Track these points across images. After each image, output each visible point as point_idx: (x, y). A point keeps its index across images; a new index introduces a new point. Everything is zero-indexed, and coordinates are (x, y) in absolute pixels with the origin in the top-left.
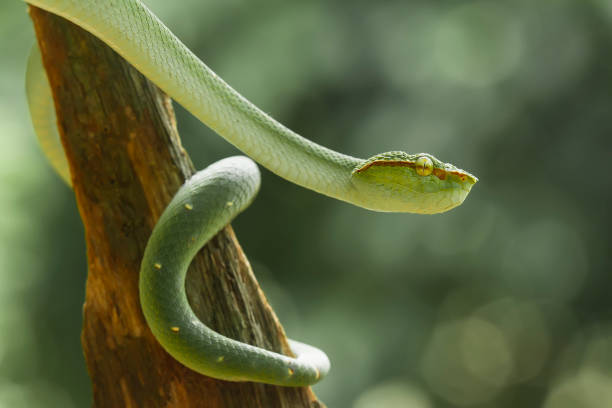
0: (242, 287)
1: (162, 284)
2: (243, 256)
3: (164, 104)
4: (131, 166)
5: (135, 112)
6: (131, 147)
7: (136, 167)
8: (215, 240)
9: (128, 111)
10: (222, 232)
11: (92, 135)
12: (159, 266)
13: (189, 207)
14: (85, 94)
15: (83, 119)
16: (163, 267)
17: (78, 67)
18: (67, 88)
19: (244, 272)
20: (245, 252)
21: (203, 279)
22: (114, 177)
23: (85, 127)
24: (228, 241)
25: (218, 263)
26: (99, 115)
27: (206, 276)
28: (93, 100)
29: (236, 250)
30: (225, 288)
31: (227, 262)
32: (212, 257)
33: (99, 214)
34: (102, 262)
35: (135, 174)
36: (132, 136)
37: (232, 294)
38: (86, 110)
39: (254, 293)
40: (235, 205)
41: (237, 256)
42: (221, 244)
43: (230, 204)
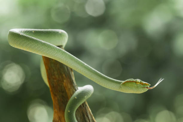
0: (89, 116)
1: (70, 115)
2: (90, 109)
3: (72, 74)
4: (64, 88)
5: (65, 75)
6: (64, 84)
7: (66, 88)
8: (83, 104)
9: (64, 75)
10: (85, 103)
11: (55, 81)
12: (69, 111)
13: (76, 98)
14: (54, 71)
15: (53, 77)
16: (70, 111)
17: (52, 65)
18: (50, 70)
19: (90, 113)
20: (90, 108)
21: (81, 114)
22: (60, 90)
23: (54, 79)
24: (86, 105)
25: (84, 111)
26: (57, 76)
27: (81, 113)
28: (56, 73)
29: (88, 107)
30: (86, 116)
31: (86, 110)
32: (83, 109)
33: (56, 98)
34: (57, 110)
35: (65, 90)
36: (65, 81)
37: (87, 118)
38: (54, 75)
39: (92, 117)
40: (87, 97)
41: (88, 109)
42: (85, 106)
43: (85, 97)
